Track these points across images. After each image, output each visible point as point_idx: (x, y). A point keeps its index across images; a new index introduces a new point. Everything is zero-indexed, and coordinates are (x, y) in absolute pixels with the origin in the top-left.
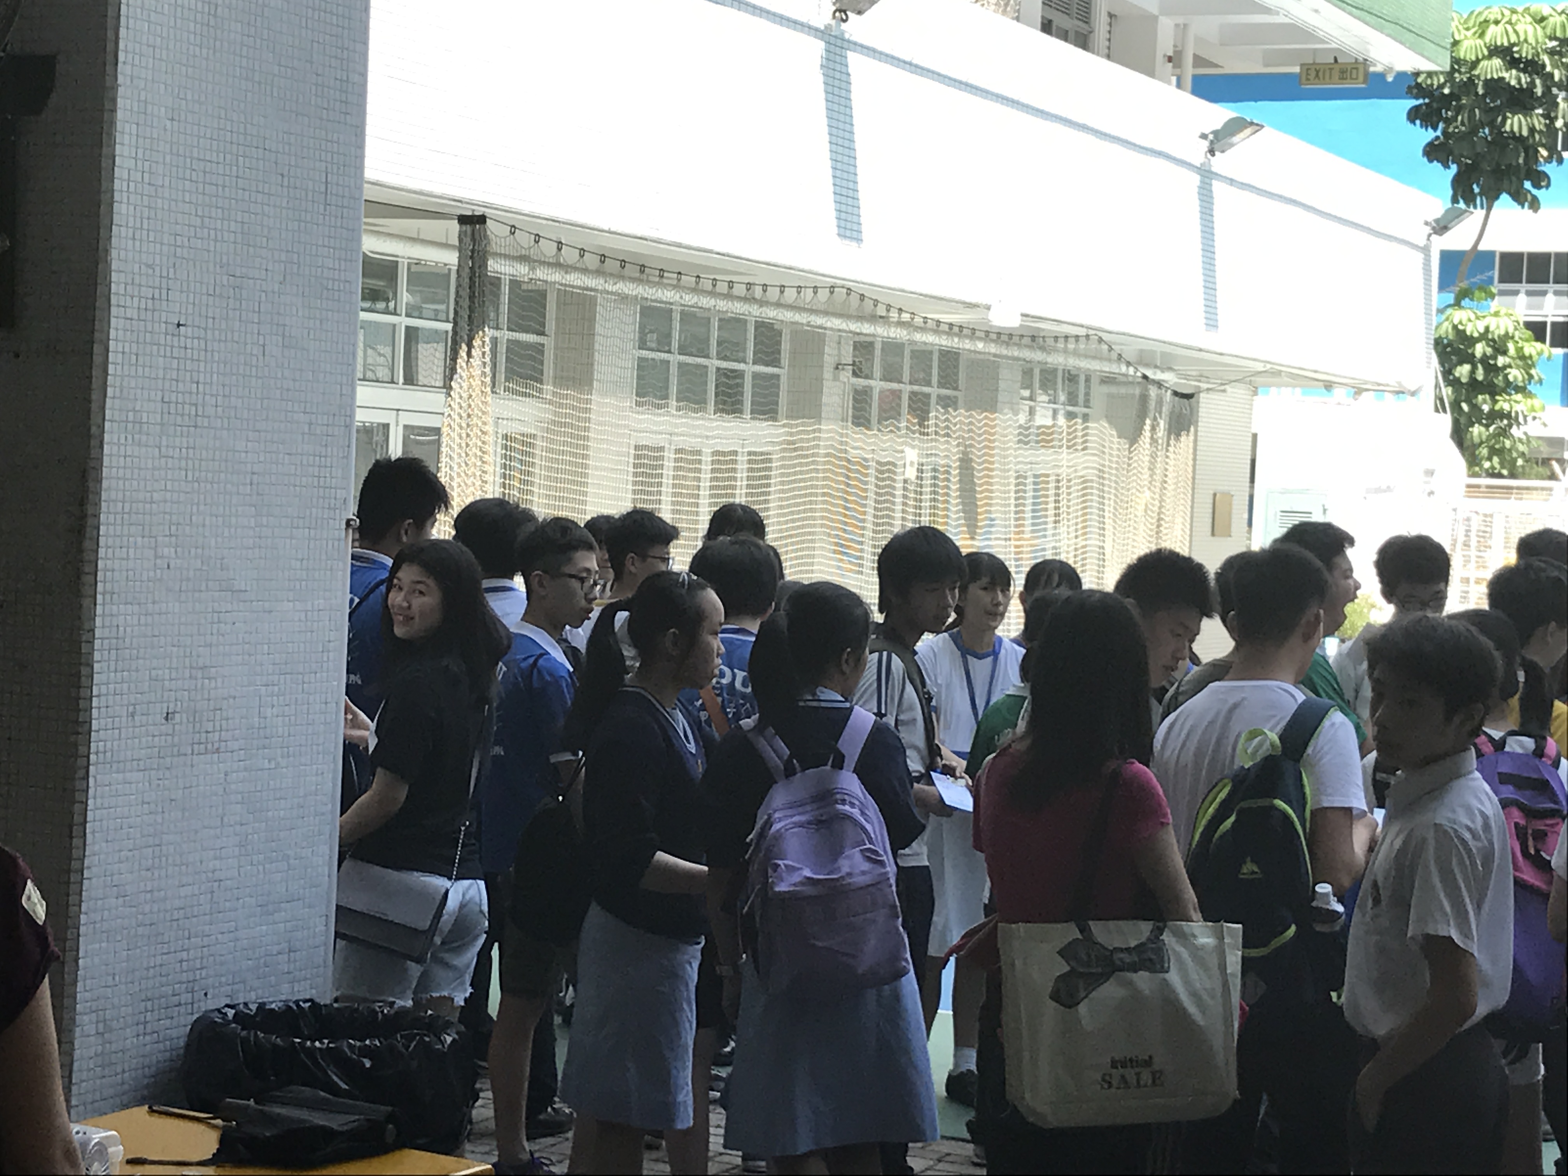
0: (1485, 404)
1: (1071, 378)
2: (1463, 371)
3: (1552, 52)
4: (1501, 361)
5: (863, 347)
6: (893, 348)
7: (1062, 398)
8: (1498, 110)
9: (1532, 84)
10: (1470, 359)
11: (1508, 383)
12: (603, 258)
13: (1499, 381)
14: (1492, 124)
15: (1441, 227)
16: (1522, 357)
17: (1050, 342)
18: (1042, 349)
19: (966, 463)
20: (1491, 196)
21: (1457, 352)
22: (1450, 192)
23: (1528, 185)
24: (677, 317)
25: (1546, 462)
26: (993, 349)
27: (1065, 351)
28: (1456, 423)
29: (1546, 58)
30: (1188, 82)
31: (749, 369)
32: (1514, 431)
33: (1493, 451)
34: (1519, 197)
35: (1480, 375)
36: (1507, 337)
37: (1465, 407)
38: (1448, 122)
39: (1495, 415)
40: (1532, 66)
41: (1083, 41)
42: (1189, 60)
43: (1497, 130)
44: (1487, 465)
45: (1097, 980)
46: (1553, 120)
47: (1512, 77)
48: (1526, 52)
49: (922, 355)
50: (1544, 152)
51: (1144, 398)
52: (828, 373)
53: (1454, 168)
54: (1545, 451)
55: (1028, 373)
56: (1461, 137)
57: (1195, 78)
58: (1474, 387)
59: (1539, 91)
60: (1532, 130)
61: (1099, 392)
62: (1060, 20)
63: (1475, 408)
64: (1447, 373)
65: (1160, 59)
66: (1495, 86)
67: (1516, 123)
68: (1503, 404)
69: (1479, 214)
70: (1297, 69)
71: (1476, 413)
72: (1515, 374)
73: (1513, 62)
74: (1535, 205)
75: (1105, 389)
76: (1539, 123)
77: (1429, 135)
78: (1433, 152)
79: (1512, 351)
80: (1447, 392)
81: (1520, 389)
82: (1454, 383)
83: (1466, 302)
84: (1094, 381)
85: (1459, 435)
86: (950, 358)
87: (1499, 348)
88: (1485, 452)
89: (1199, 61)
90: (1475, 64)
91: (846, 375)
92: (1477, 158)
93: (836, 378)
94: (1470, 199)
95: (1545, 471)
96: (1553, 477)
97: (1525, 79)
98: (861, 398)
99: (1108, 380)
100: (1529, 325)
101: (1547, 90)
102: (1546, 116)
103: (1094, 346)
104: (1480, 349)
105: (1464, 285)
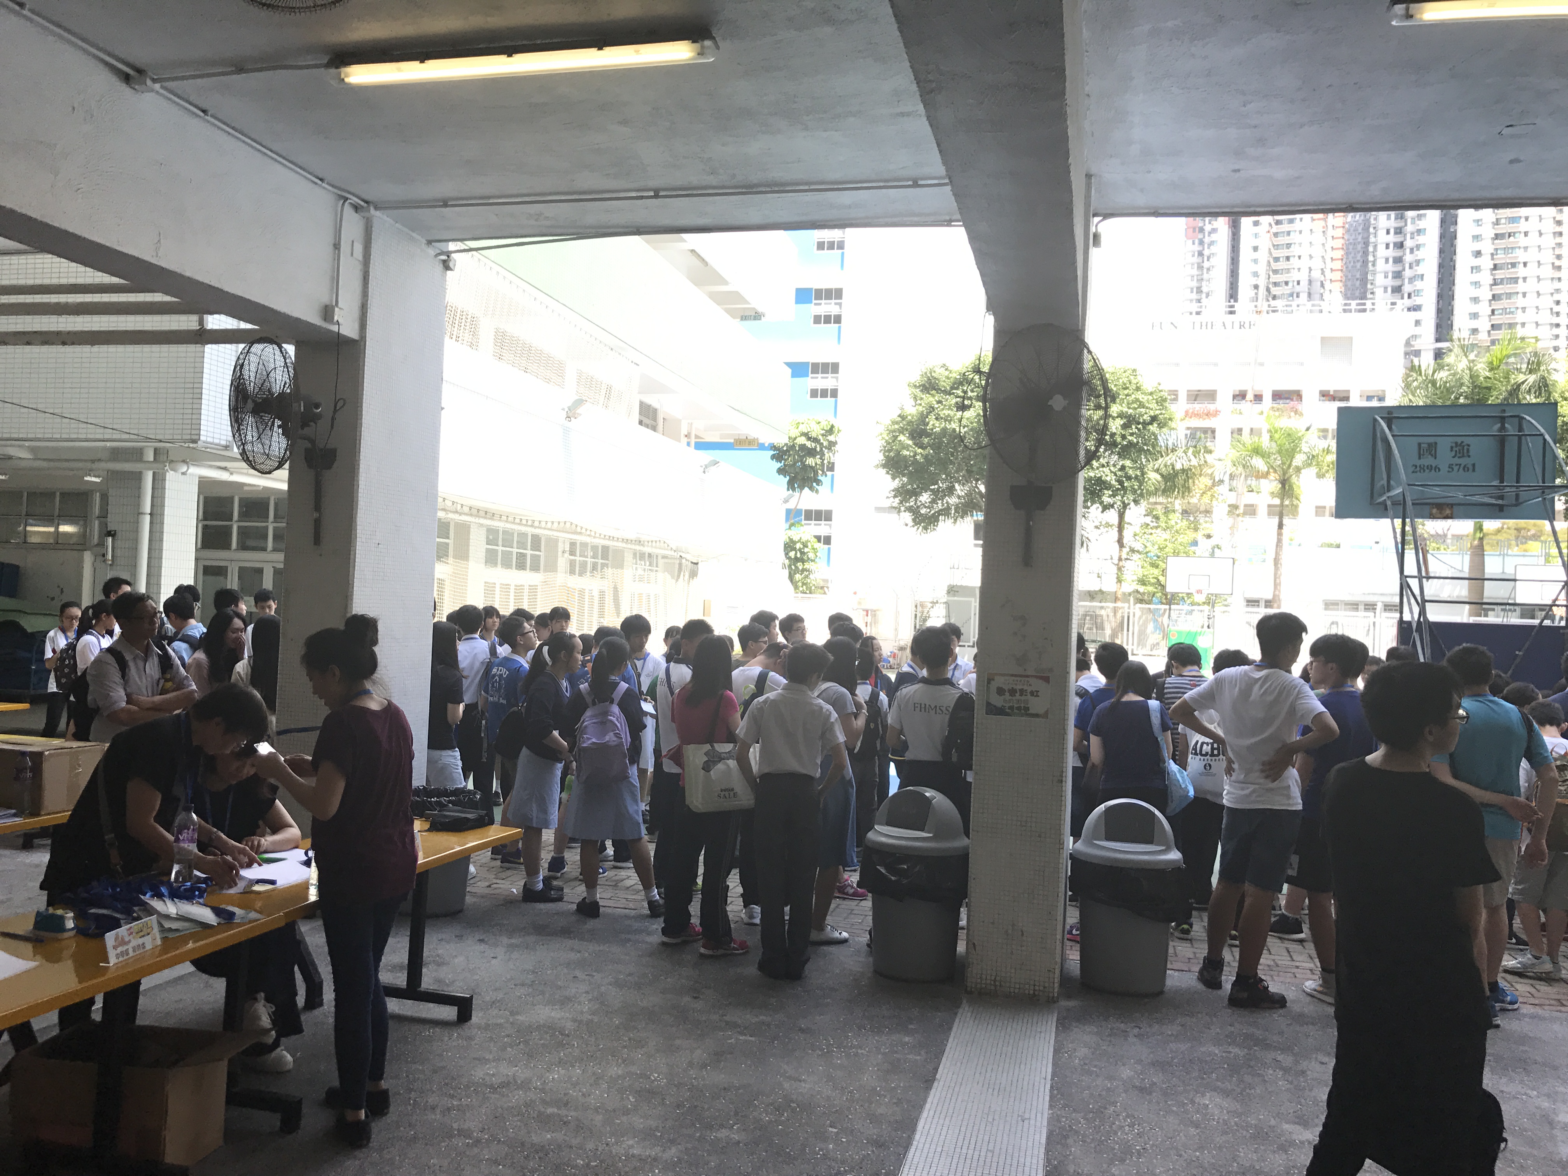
0: (800, 565)
1: (650, 555)
2: (792, 554)
3: (823, 435)
4: (806, 550)
5: (573, 544)
6: (584, 545)
7: (648, 563)
8: (804, 456)
9: (816, 447)
10: (795, 549)
11: (808, 559)
12: (471, 508)
13: (805, 558)
14: (801, 461)
15: (786, 501)
16: (814, 549)
17: (646, 543)
18: (643, 545)
19: (616, 590)
20: (802, 488)
21: (789, 546)
22: (786, 486)
23: (814, 484)
24: (501, 533)
25: (822, 588)
26: (624, 545)
27: (652, 546)
28: (790, 573)
29: (820, 437)
30: (693, 444)
31: (529, 552)
32: (811, 576)
33: (803, 584)
34: (811, 488)
35: (799, 555)
36: (808, 541)
37: (793, 567)
38: (786, 460)
39: (803, 570)
40: (816, 440)
41: (654, 428)
42: (693, 436)
43: (803, 463)
44: (801, 589)
45: (715, 763)
46: (823, 460)
47: (809, 444)
48: (814, 435)
49: (595, 548)
50: (820, 472)
51: (680, 565)
52: (560, 553)
53: (788, 478)
54: (822, 584)
55: (635, 554)
56: (790, 466)
57: (696, 443)
58: (796, 560)
59: (818, 449)
60: (816, 464)
61: (661, 562)
62: (645, 420)
63: (797, 567)
64: (786, 554)
65: (682, 436)
66: (803, 447)
67: (810, 461)
68: (807, 566)
69: (797, 494)
70: (732, 441)
71: (797, 570)
72: (811, 555)
73: (809, 439)
74: (817, 492)
75: (663, 560)
76: (819, 461)
77: (779, 465)
78: (780, 471)
79: (810, 547)
80: (787, 562)
81: (812, 561)
82: (789, 558)
83: (793, 528)
84: (659, 558)
85: (791, 578)
86: (605, 549)
87: (805, 546)
88: (800, 584)
89: (697, 437)
90: (795, 439)
91: (567, 555)
92: (796, 474)
93: (563, 556)
94: (794, 490)
95: (822, 591)
96: (825, 593)
97: (813, 445)
98: (572, 564)
99: (664, 557)
100: (816, 537)
101: (821, 449)
102: (821, 458)
103: (662, 544)
104: (798, 546)
105: (792, 521)
